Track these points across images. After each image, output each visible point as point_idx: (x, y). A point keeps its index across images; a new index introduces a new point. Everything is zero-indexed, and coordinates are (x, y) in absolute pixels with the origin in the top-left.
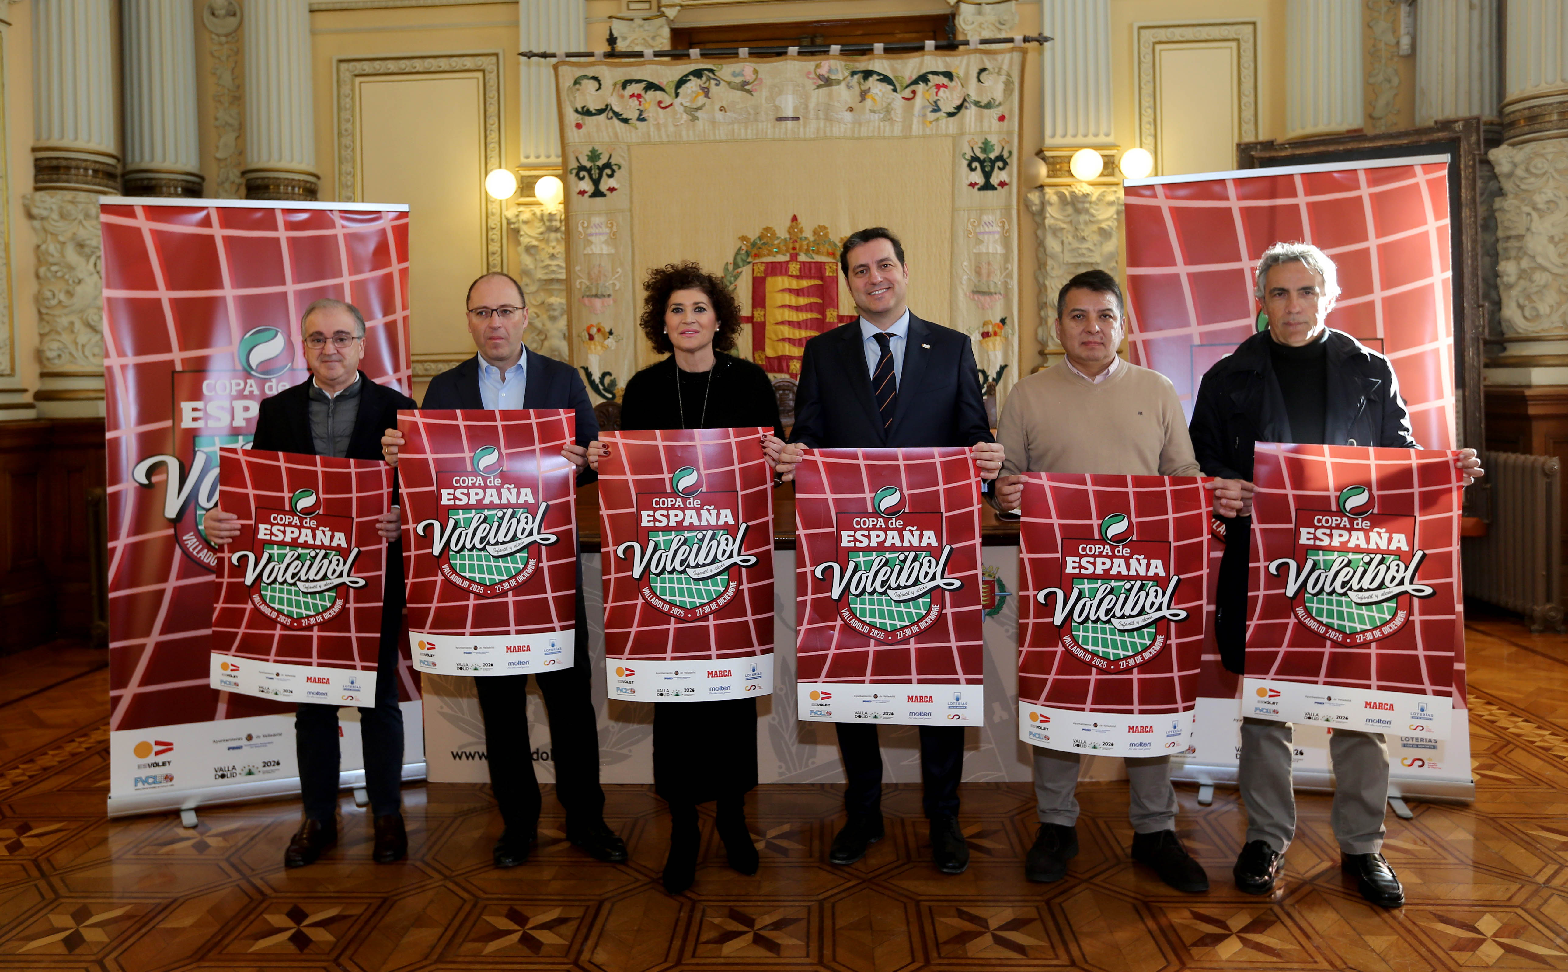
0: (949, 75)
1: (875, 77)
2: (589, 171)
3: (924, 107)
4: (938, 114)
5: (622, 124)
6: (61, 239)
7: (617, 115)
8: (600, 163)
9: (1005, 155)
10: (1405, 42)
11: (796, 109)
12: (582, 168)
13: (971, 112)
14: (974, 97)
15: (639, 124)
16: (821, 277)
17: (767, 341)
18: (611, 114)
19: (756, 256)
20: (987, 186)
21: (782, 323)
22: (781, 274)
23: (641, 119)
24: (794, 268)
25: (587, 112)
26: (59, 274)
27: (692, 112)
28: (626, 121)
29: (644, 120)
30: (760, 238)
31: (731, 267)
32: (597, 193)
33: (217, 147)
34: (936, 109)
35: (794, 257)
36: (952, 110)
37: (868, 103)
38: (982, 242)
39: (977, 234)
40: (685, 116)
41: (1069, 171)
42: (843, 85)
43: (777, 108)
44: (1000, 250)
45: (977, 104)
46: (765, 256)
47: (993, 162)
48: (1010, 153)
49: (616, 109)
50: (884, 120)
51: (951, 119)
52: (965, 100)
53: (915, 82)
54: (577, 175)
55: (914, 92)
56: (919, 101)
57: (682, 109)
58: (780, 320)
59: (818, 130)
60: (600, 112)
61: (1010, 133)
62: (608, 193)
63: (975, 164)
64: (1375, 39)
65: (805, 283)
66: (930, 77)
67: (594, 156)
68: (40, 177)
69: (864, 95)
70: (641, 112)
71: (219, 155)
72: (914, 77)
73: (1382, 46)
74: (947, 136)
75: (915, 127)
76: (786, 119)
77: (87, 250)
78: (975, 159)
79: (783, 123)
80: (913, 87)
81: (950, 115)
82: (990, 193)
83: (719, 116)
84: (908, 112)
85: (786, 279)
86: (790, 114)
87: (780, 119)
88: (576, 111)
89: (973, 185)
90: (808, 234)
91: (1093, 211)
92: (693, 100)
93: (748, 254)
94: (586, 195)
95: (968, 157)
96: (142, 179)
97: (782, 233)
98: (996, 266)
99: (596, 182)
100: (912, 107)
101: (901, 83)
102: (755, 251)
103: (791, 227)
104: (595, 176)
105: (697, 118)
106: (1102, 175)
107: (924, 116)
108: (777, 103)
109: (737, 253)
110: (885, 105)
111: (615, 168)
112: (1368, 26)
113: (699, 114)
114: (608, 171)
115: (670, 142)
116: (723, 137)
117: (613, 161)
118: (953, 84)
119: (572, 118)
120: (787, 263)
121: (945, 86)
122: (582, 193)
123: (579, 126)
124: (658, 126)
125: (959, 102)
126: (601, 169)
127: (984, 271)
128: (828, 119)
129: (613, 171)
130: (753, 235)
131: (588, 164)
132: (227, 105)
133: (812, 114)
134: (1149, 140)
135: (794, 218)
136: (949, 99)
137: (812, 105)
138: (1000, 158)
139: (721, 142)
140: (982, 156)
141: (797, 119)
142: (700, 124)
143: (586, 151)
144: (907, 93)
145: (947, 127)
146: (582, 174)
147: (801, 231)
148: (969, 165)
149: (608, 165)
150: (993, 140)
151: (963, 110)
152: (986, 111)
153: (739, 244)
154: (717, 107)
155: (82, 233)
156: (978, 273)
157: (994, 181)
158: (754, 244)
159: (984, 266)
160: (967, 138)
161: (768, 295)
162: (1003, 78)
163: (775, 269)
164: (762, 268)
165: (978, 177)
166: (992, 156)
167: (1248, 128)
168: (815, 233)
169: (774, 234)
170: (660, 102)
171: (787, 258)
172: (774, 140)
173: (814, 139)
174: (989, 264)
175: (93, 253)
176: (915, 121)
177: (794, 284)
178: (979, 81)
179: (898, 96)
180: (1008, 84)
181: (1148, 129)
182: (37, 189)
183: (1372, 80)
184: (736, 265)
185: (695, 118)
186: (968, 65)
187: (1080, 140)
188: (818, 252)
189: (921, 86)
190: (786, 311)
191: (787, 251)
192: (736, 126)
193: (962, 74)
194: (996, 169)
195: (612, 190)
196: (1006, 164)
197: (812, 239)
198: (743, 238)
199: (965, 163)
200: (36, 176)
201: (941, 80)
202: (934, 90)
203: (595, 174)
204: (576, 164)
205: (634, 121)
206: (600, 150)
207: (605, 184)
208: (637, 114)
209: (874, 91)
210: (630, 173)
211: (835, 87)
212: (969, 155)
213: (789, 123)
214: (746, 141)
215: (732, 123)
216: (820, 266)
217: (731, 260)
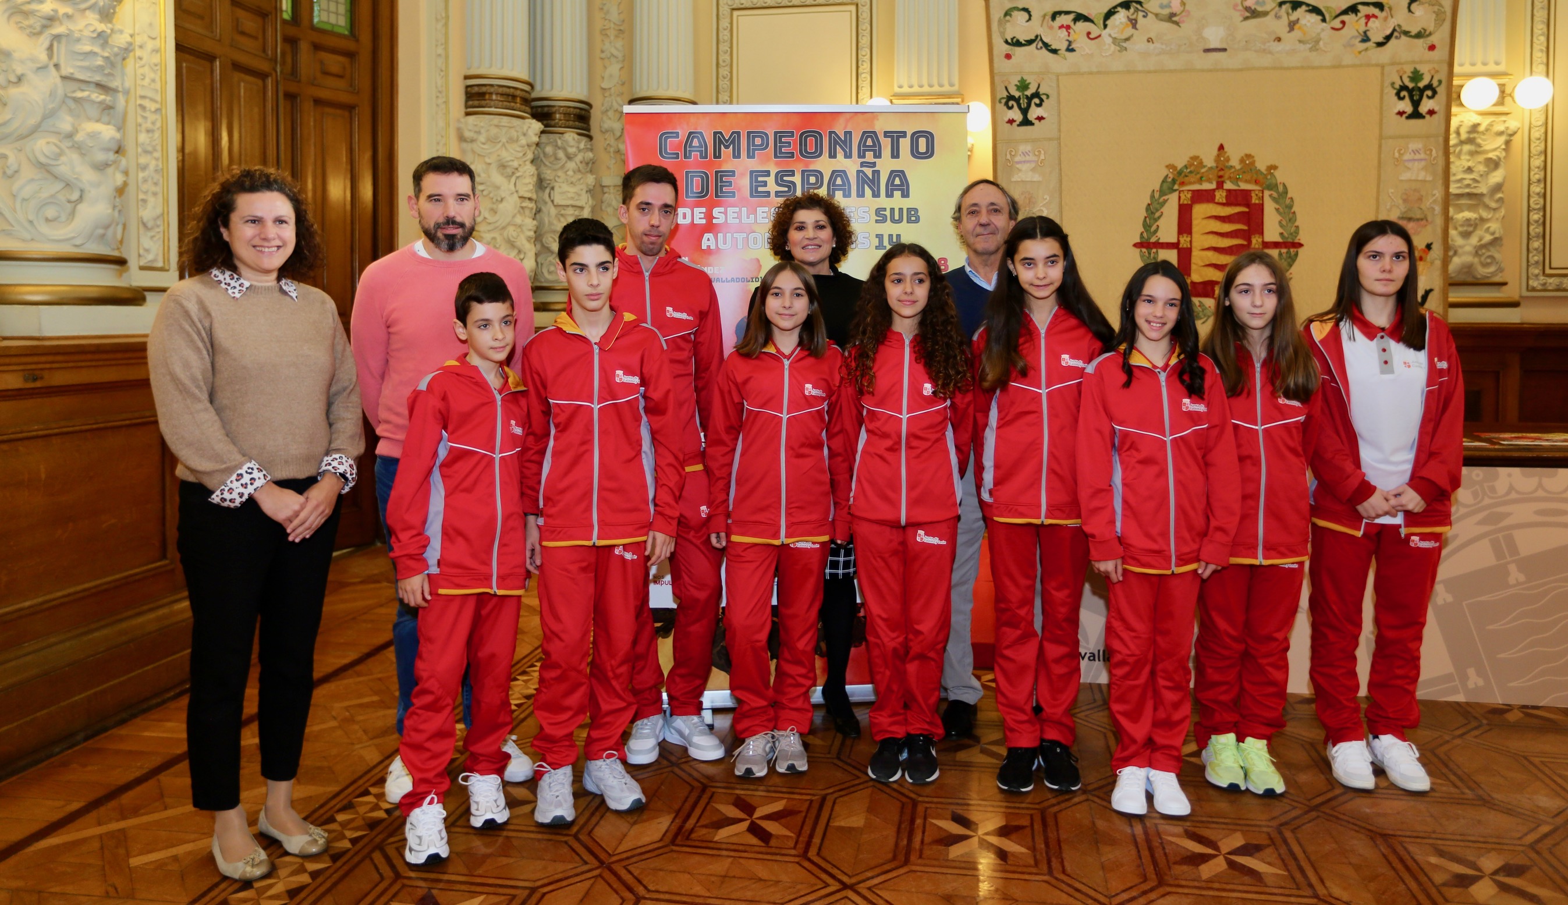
0: (1380, 6)
1: (1304, 8)
2: (1017, 100)
3: (1353, 38)
4: (1367, 44)
5: (1051, 55)
6: (488, 160)
7: (1046, 45)
8: (1029, 93)
9: (1435, 83)
11: (1223, 41)
12: (1011, 98)
13: (1400, 42)
14: (1404, 27)
15: (1068, 54)
16: (1248, 204)
17: (1193, 267)
18: (1040, 44)
19: (1182, 183)
20: (1416, 115)
21: (1209, 249)
22: (1207, 201)
23: (1070, 50)
24: (1220, 196)
25: (1017, 43)
26: (485, 193)
27: (1121, 43)
28: (1055, 51)
29: (1073, 50)
30: (1186, 166)
31: (1157, 195)
32: (1026, 122)
33: (603, 78)
34: (1366, 39)
35: (1220, 185)
36: (1381, 40)
37: (1297, 33)
38: (1409, 169)
39: (1403, 162)
40: (1113, 47)
42: (1271, 16)
43: (1204, 40)
44: (1427, 177)
45: (1407, 33)
46: (1191, 183)
47: (1422, 91)
48: (1441, 81)
49: (1046, 40)
50: (1311, 50)
51: (1380, 49)
52: (1395, 30)
53: (1345, 12)
54: (1006, 104)
55: (1343, 22)
56: (1347, 32)
57: (1110, 40)
58: (1206, 245)
59: (1245, 60)
60: (1030, 42)
61: (1440, 62)
62: (1036, 122)
63: (1404, 93)
65: (1231, 211)
66: (1360, 7)
67: (1022, 86)
68: (470, 103)
69: (1292, 25)
70: (1070, 43)
71: (604, 86)
72: (1344, 8)
74: (1375, 65)
75: (1343, 56)
76: (1214, 50)
77: (509, 171)
78: (1404, 88)
79: (1210, 54)
80: (1342, 18)
81: (1380, 45)
82: (1417, 121)
83: (1146, 47)
84: (1337, 41)
85: (1212, 206)
86: (1218, 45)
87: (1207, 50)
88: (1006, 42)
89: (1400, 113)
90: (1234, 162)
91: (1483, 141)
92: (1121, 31)
93: (1174, 181)
94: (1015, 124)
95: (1397, 86)
96: (542, 107)
97: (1209, 161)
98: (1423, 193)
99: (1025, 112)
100: (1341, 37)
101: (1330, 13)
102: (1181, 179)
103: (1218, 156)
104: (1024, 105)
105: (1125, 49)
106: (1495, 105)
107: (1353, 45)
108: (1205, 34)
109: (1164, 181)
110: (1313, 35)
111: (1044, 97)
113: (1126, 45)
114: (1037, 101)
115: (1099, 73)
116: (1152, 68)
117: (1041, 91)
118: (1384, 14)
119: (1001, 48)
120: (1214, 190)
121: (1375, 17)
122: (1011, 122)
123: (1007, 56)
124: (1086, 56)
125: (1388, 32)
126: (1030, 99)
127: (1411, 198)
128: (1255, 50)
129: (1042, 101)
130: (1180, 164)
131: (1017, 94)
132: (612, 38)
133: (1239, 46)
135: (1221, 148)
136: (1378, 29)
137: (1239, 36)
138: (1429, 87)
139: (1149, 72)
140: (1411, 85)
141: (1224, 50)
142: (1127, 55)
143: (1015, 80)
144: (1336, 23)
145: (1376, 57)
146: (1011, 103)
147: (1228, 159)
148: (1398, 94)
149: (1036, 95)
150: (1424, 69)
151: (1393, 40)
152: (1416, 41)
153: (1166, 172)
154: (1144, 38)
155: (504, 154)
156: (1405, 200)
157: (1423, 108)
158: (1180, 172)
159: (1412, 193)
160: (1396, 67)
161: (1194, 222)
162: (1435, 8)
163: (1202, 197)
164: (1189, 195)
165: (1406, 106)
166: (1421, 85)
168: (1242, 161)
169: (1201, 162)
170: (1089, 34)
171: (1214, 186)
172: (1202, 70)
173: (1241, 70)
174: (1416, 191)
175: (513, 173)
176: (1343, 50)
177: (1221, 211)
178: (1410, 11)
179: (1326, 26)
180: (1440, 14)
182: (468, 114)
184: (1162, 193)
185: (1122, 49)
187: (1473, 69)
188: (1244, 181)
189: (1351, 17)
190: (1213, 237)
191: (1214, 179)
192: (1162, 57)
193: (1392, 5)
194: (1425, 99)
195: (1040, 119)
196: (1435, 93)
197: (1238, 167)
198: (1170, 167)
199: (1394, 92)
200: (466, 101)
201: (1372, 10)
202: (1363, 20)
203: (1024, 103)
204: (1005, 94)
205: (1063, 52)
206: (1029, 79)
207: (1034, 113)
208: (1065, 45)
209: (1302, 22)
210: (1059, 102)
211: (1261, 19)
212: (1398, 84)
213: (1217, 54)
214: (1174, 70)
215: (1159, 54)
216: (1247, 193)
217: (1157, 187)
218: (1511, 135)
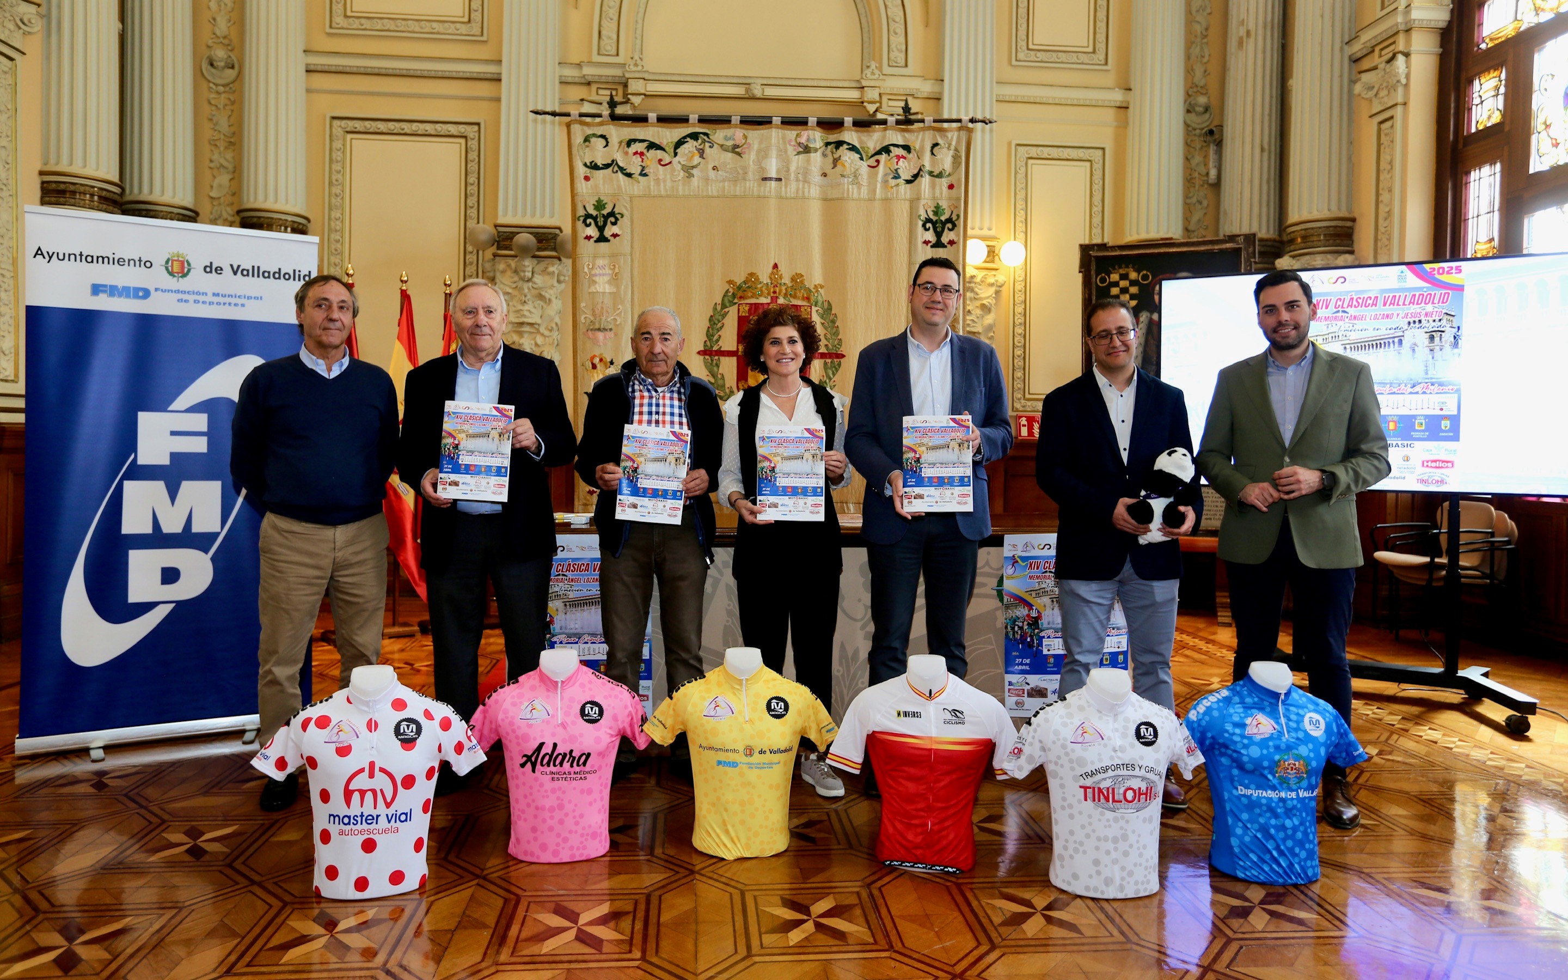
0: (907, 148)
1: (845, 146)
2: (595, 218)
3: (886, 175)
4: (898, 181)
5: (626, 178)
7: (622, 169)
8: (605, 212)
9: (954, 218)
11: (778, 171)
12: (588, 216)
13: (925, 180)
14: (928, 168)
15: (641, 178)
18: (616, 168)
19: (741, 297)
20: (938, 243)
23: (643, 174)
25: (594, 166)
27: (688, 170)
28: (629, 175)
29: (645, 175)
30: (745, 282)
31: (719, 308)
32: (602, 239)
34: (897, 177)
35: (774, 300)
36: (909, 178)
37: (839, 167)
40: (682, 173)
42: (819, 154)
43: (762, 169)
45: (931, 173)
46: (749, 298)
47: (944, 224)
48: (958, 216)
49: (621, 164)
50: (852, 184)
51: (908, 186)
52: (920, 170)
53: (879, 153)
54: (584, 221)
55: (878, 161)
56: (881, 168)
57: (679, 167)
59: (798, 190)
60: (607, 166)
61: (957, 199)
62: (612, 239)
63: (929, 225)
64: (1191, 169)
66: (892, 148)
67: (599, 205)
69: (836, 162)
70: (643, 168)
72: (878, 148)
73: (1196, 175)
74: (905, 200)
75: (878, 191)
76: (770, 179)
78: (928, 220)
79: (768, 182)
80: (877, 157)
81: (908, 182)
83: (712, 174)
84: (873, 177)
86: (774, 175)
87: (765, 179)
88: (585, 165)
89: (926, 242)
90: (786, 280)
92: (690, 160)
93: (734, 295)
94: (592, 240)
95: (923, 218)
97: (765, 279)
99: (601, 229)
100: (877, 174)
101: (867, 153)
102: (740, 294)
103: (773, 274)
104: (601, 223)
105: (692, 176)
107: (886, 181)
108: (763, 165)
109: (725, 295)
110: (853, 170)
111: (618, 216)
113: (694, 171)
114: (613, 219)
115: (668, 196)
116: (715, 194)
117: (616, 210)
118: (911, 155)
119: (581, 171)
120: (769, 304)
121: (904, 158)
122: (588, 238)
123: (587, 178)
124: (658, 181)
125: (916, 172)
126: (606, 217)
128: (805, 182)
129: (617, 219)
130: (739, 280)
131: (594, 213)
133: (792, 176)
135: (776, 266)
136: (906, 168)
137: (793, 168)
138: (949, 220)
139: (713, 197)
140: (934, 218)
141: (780, 180)
142: (695, 181)
143: (593, 201)
144: (872, 162)
145: (906, 193)
146: (588, 221)
147: (781, 278)
148: (924, 225)
149: (612, 214)
150: (944, 204)
151: (919, 179)
152: (937, 180)
153: (727, 287)
154: (710, 166)
157: (945, 239)
158: (739, 288)
160: (922, 202)
162: (952, 152)
163: (758, 310)
164: (747, 308)
165: (930, 236)
166: (943, 218)
168: (793, 280)
169: (757, 279)
170: (660, 160)
171: (768, 300)
172: (759, 197)
173: (793, 198)
176: (879, 186)
178: (933, 154)
179: (865, 164)
180: (956, 158)
183: (1188, 201)
184: (724, 306)
185: (690, 176)
186: (923, 140)
188: (795, 297)
189: (883, 158)
191: (769, 294)
192: (726, 184)
193: (918, 148)
194: (946, 230)
195: (615, 236)
196: (954, 226)
197: (790, 285)
198: (730, 282)
199: (920, 223)
201: (901, 152)
202: (895, 160)
203: (601, 221)
204: (583, 213)
205: (636, 176)
206: (605, 200)
207: (609, 231)
208: (639, 169)
209: (844, 159)
210: (632, 221)
211: (812, 155)
212: (924, 216)
213: (773, 183)
214: (735, 196)
215: (724, 181)
216: (796, 308)
217: (719, 301)
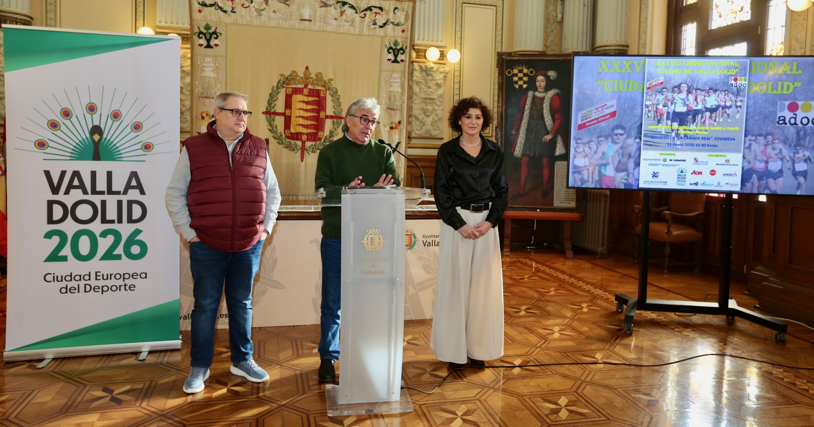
0: (381, 9)
1: (348, 5)
2: (205, 34)
3: (369, 22)
4: (375, 26)
5: (223, 13)
7: (221, 8)
8: (211, 31)
9: (404, 48)
10: (559, 16)
11: (310, 16)
12: (201, 33)
13: (390, 27)
14: (392, 20)
15: (232, 14)
16: (319, 96)
17: (292, 125)
18: (217, 7)
19: (288, 84)
20: (395, 61)
21: (299, 117)
22: (300, 94)
23: (233, 11)
24: (306, 91)
25: (204, 5)
27: (259, 12)
28: (225, 12)
29: (234, 12)
30: (290, 76)
31: (275, 89)
32: (209, 46)
34: (375, 24)
35: (306, 86)
36: (381, 25)
37: (344, 17)
38: (392, 86)
39: (390, 82)
40: (255, 13)
41: (425, 56)
42: (333, 7)
43: (301, 14)
44: (400, 90)
45: (393, 23)
46: (292, 84)
47: (399, 50)
48: (406, 47)
49: (220, 5)
50: (350, 26)
51: (381, 29)
52: (387, 21)
53: (366, 10)
54: (198, 36)
55: (365, 14)
56: (367, 19)
57: (254, 9)
58: (298, 115)
59: (320, 27)
60: (212, 5)
61: (407, 38)
62: (214, 47)
63: (391, 51)
64: (548, 13)
65: (311, 99)
66: (373, 8)
67: (208, 27)
69: (342, 13)
70: (233, 8)
72: (365, 8)
73: (551, 16)
74: (379, 36)
75: (364, 30)
76: (305, 20)
78: (391, 48)
79: (304, 22)
80: (365, 12)
81: (381, 27)
82: (397, 64)
83: (273, 15)
84: (362, 23)
85: (302, 96)
86: (307, 18)
87: (302, 20)
88: (199, 3)
89: (389, 60)
90: (313, 75)
91: (434, 75)
92: (260, 6)
93: (284, 83)
94: (203, 47)
95: (388, 47)
97: (301, 74)
98: (398, 97)
99: (208, 41)
100: (364, 21)
101: (359, 9)
102: (287, 82)
103: (305, 72)
104: (208, 37)
105: (262, 15)
106: (439, 60)
107: (369, 26)
108: (301, 12)
109: (279, 82)
110: (351, 19)
111: (219, 34)
112: (546, 7)
113: (262, 13)
114: (215, 36)
115: (247, 25)
116: (274, 25)
117: (217, 31)
118: (383, 13)
119: (196, 7)
120: (303, 88)
121: (379, 13)
122: (201, 45)
123: (200, 11)
124: (241, 16)
125: (385, 22)
126: (211, 34)
127: (392, 99)
128: (325, 22)
129: (218, 36)
130: (287, 74)
131: (204, 31)
133: (317, 19)
134: (458, 46)
135: (307, 68)
136: (381, 20)
137: (318, 15)
138: (401, 49)
139: (273, 27)
140: (394, 47)
141: (311, 21)
142: (263, 18)
143: (203, 24)
144: (362, 15)
145: (379, 33)
146: (201, 36)
147: (310, 74)
148: (388, 51)
149: (215, 33)
150: (399, 40)
151: (387, 26)
152: (396, 27)
153: (280, 78)
154: (272, 11)
156: (390, 100)
157: (399, 59)
158: (287, 78)
159: (393, 97)
160: (388, 38)
161: (293, 103)
162: (405, 13)
163: (297, 91)
164: (291, 90)
165: (391, 57)
166: (398, 47)
167: (499, 45)
168: (316, 75)
169: (297, 74)
170: (243, 5)
171: (303, 86)
172: (299, 29)
173: (318, 31)
174: (395, 96)
176: (365, 28)
177: (306, 99)
178: (394, 13)
179: (358, 16)
180: (407, 16)
181: (458, 41)
183: (547, 30)
184: (278, 88)
185: (260, 15)
186: (390, 5)
187: (430, 43)
188: (317, 85)
189: (368, 13)
190: (301, 111)
191: (303, 83)
192: (281, 21)
193: (387, 9)
194: (400, 54)
195: (216, 45)
196: (404, 52)
197: (315, 78)
198: (282, 75)
199: (386, 49)
201: (378, 10)
202: (374, 15)
203: (208, 36)
204: (197, 31)
205: (229, 12)
206: (211, 24)
207: (213, 42)
208: (231, 9)
209: (347, 12)
210: (226, 38)
211: (329, 8)
212: (388, 46)
213: (307, 22)
214: (285, 28)
215: (279, 19)
216: (318, 91)
217: (275, 85)
218: (447, 73)
